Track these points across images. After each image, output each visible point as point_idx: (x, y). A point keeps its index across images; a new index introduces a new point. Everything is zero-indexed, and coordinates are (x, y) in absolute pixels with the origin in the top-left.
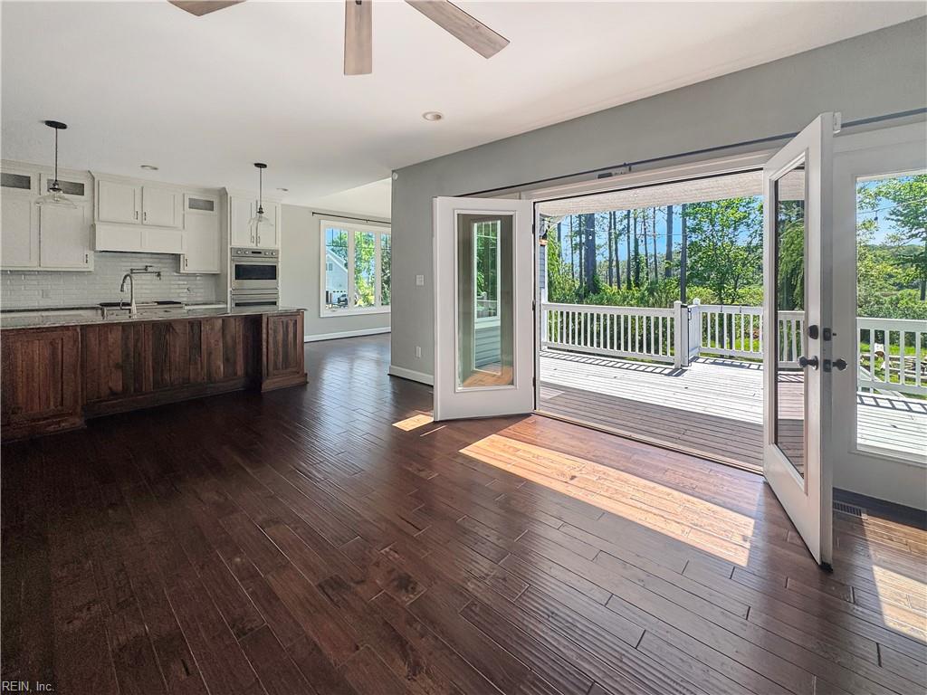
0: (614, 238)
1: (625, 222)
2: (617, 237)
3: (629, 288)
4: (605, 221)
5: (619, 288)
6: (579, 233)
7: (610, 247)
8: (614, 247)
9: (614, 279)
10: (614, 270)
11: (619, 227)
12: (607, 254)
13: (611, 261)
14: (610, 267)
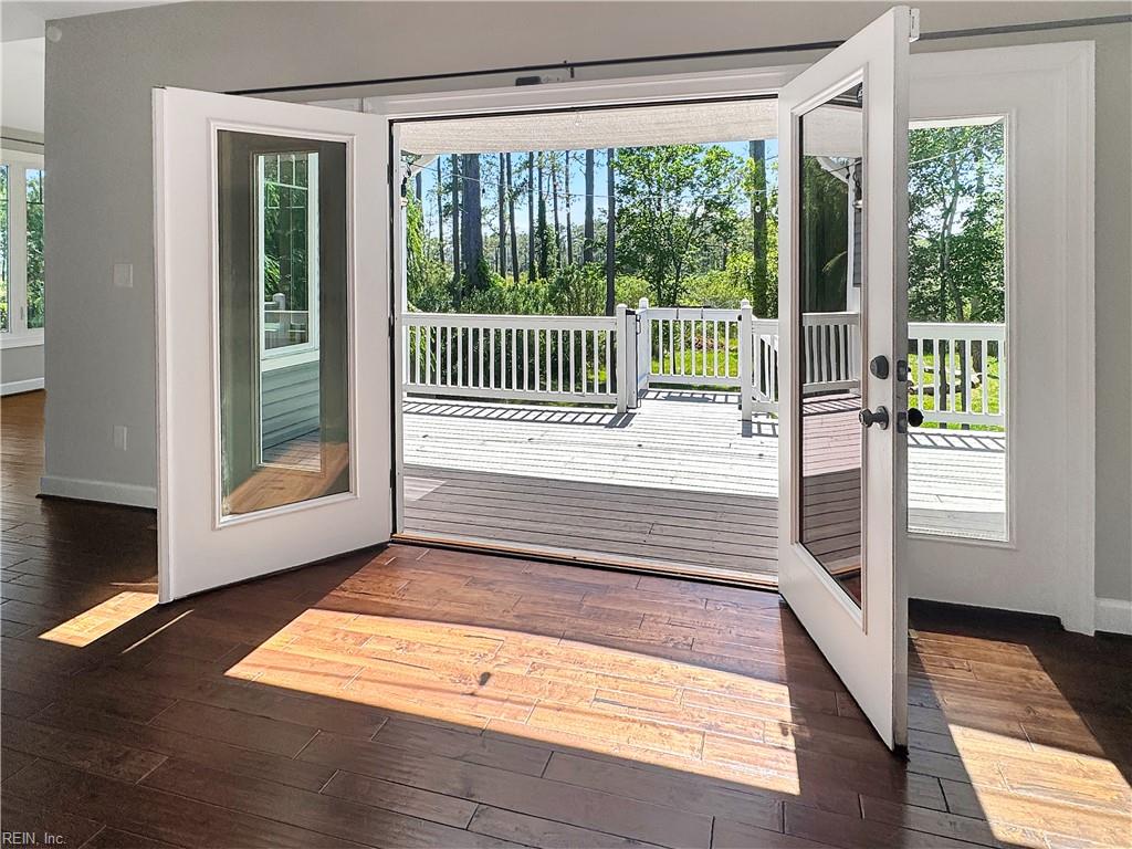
0: (507, 199)
1: (525, 173)
2: (514, 196)
3: (532, 278)
4: (494, 170)
5: (517, 279)
6: (453, 188)
7: (502, 212)
8: (508, 213)
9: (509, 265)
10: (508, 249)
11: (517, 181)
12: (496, 223)
13: (502, 234)
14: (502, 245)
